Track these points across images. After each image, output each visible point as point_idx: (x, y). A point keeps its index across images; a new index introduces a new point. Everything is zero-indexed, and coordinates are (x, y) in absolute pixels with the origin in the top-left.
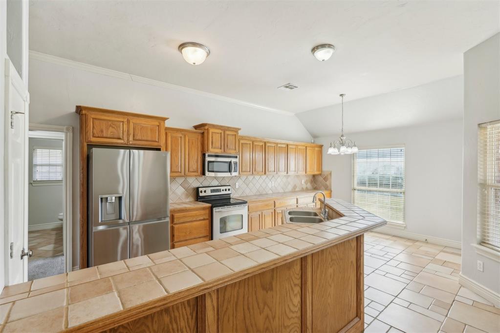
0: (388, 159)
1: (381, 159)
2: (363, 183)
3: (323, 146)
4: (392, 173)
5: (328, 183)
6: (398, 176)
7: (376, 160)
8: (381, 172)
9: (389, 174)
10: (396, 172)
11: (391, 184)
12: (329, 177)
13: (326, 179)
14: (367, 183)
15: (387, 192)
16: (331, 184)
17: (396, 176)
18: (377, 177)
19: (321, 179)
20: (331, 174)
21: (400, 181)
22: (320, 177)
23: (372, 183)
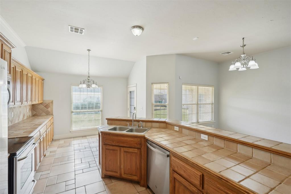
0: (93, 93)
1: (89, 93)
2: (77, 108)
3: (44, 80)
4: (95, 101)
5: (49, 109)
6: (98, 102)
7: (86, 93)
8: (89, 100)
9: (93, 101)
10: (97, 100)
11: (94, 107)
12: (51, 104)
13: (47, 106)
14: (80, 107)
15: (93, 111)
16: (52, 111)
17: (96, 102)
18: (86, 103)
20: (52, 102)
21: (99, 105)
22: (41, 105)
23: (83, 107)
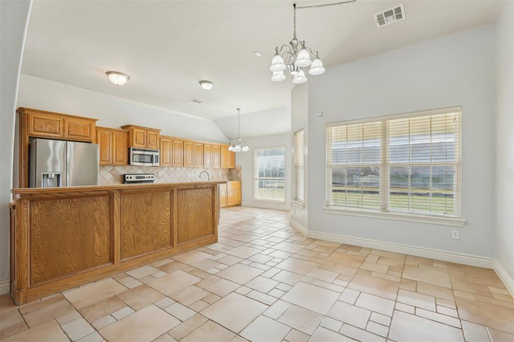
2: (262, 174)
4: (277, 165)
11: (278, 174)
12: (240, 170)
13: (238, 172)
15: (276, 179)
16: (241, 176)
17: (279, 168)
19: (234, 172)
21: (283, 171)
23: (267, 174)
